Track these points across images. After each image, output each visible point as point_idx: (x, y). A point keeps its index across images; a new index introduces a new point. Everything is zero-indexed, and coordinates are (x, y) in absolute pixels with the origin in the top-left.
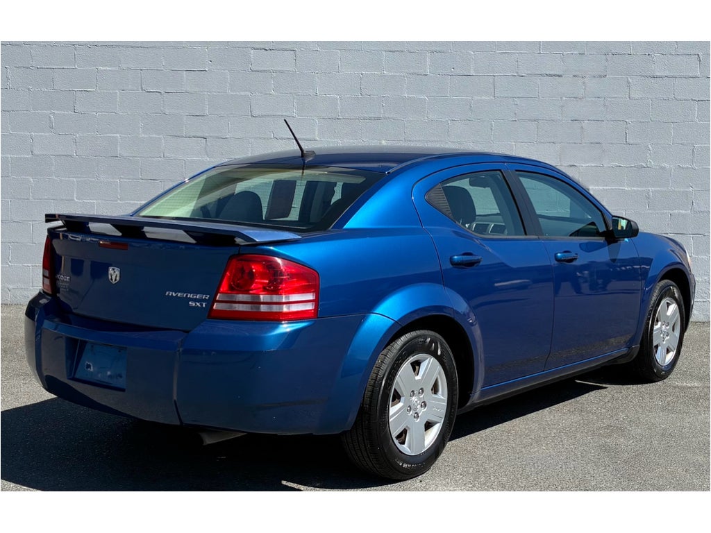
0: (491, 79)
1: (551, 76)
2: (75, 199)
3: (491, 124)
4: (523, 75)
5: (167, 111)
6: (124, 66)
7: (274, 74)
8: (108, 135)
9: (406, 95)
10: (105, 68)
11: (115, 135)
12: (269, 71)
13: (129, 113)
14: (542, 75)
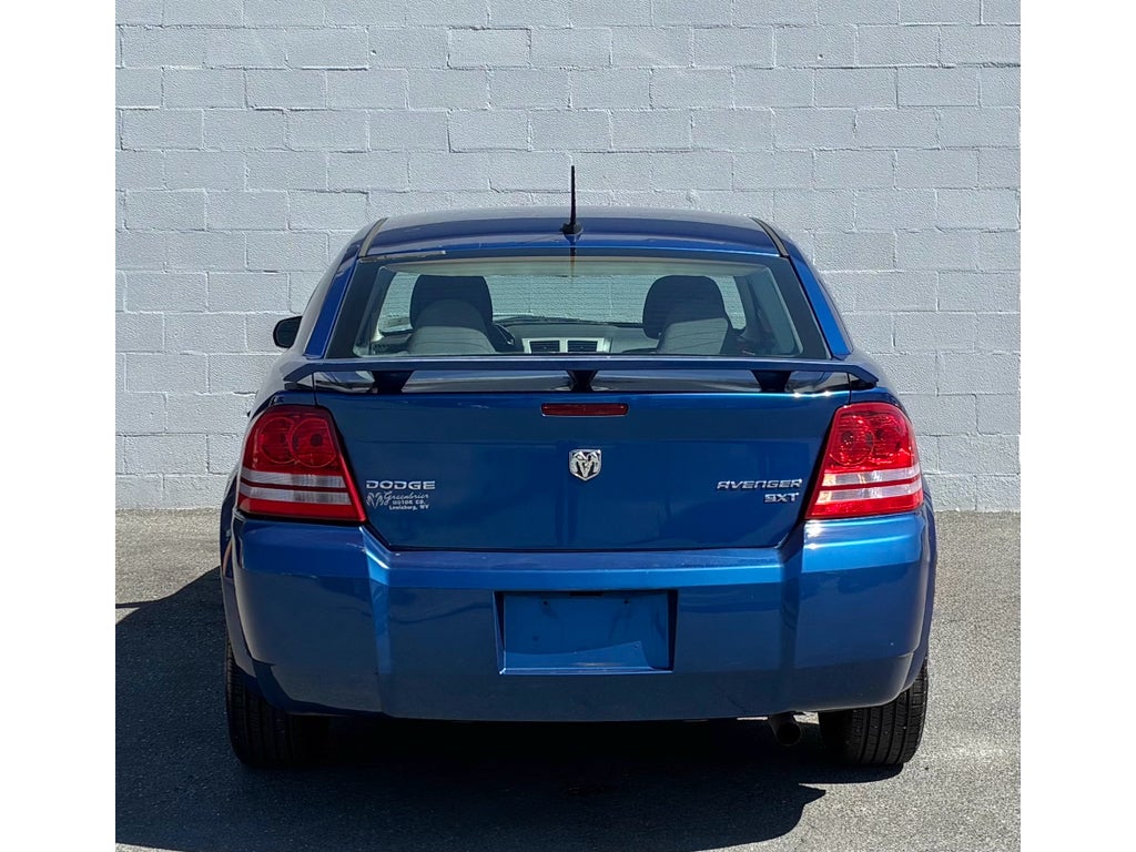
0: (890, 74)
1: (1002, 65)
2: (124, 309)
3: (893, 156)
4: (951, 65)
5: (294, 145)
6: (212, 62)
7: (492, 74)
8: (185, 190)
9: (735, 107)
10: (177, 67)
11: (198, 190)
12: (482, 68)
13: (224, 149)
14: (984, 65)
